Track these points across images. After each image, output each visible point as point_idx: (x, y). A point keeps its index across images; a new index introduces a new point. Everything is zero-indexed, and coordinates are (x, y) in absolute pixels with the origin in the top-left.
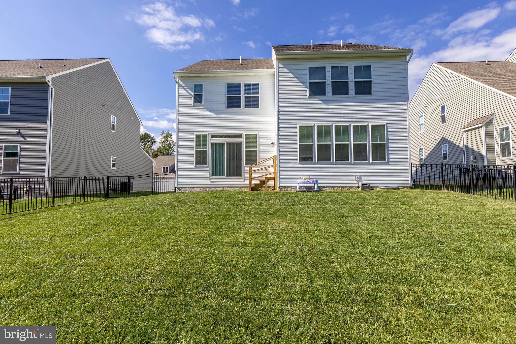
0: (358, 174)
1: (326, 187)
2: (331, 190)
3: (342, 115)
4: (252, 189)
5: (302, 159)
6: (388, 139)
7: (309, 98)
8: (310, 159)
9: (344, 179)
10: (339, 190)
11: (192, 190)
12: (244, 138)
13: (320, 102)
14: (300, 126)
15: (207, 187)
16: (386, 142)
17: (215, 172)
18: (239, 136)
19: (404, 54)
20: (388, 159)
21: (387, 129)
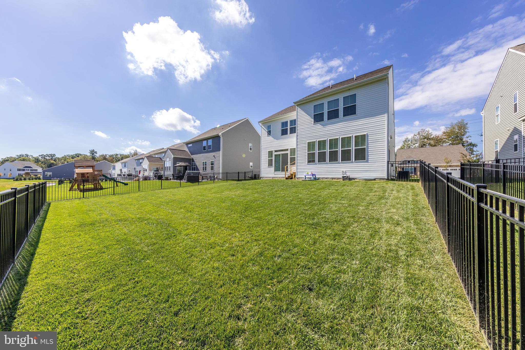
0: (344, 170)
1: (323, 178)
2: (326, 180)
3: (334, 132)
4: (287, 179)
5: (309, 162)
6: (368, 144)
7: (314, 124)
8: (314, 161)
9: (334, 173)
10: (331, 180)
11: (267, 178)
12: (289, 150)
13: (321, 126)
14: (308, 142)
15: (273, 177)
16: (366, 147)
17: (277, 169)
18: (287, 150)
19: (384, 77)
20: (368, 159)
21: (368, 137)
